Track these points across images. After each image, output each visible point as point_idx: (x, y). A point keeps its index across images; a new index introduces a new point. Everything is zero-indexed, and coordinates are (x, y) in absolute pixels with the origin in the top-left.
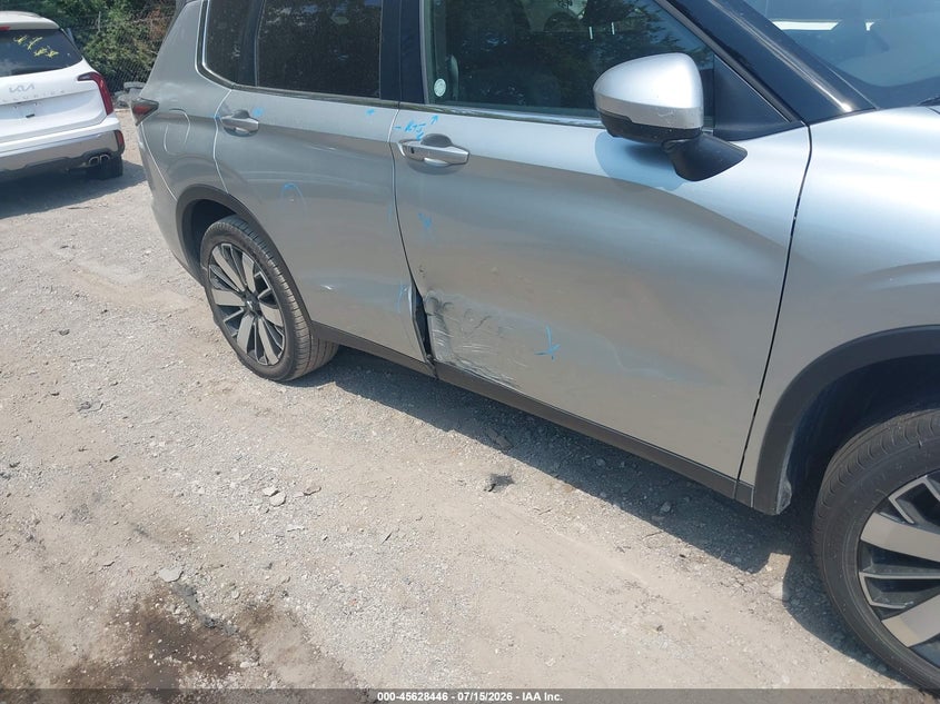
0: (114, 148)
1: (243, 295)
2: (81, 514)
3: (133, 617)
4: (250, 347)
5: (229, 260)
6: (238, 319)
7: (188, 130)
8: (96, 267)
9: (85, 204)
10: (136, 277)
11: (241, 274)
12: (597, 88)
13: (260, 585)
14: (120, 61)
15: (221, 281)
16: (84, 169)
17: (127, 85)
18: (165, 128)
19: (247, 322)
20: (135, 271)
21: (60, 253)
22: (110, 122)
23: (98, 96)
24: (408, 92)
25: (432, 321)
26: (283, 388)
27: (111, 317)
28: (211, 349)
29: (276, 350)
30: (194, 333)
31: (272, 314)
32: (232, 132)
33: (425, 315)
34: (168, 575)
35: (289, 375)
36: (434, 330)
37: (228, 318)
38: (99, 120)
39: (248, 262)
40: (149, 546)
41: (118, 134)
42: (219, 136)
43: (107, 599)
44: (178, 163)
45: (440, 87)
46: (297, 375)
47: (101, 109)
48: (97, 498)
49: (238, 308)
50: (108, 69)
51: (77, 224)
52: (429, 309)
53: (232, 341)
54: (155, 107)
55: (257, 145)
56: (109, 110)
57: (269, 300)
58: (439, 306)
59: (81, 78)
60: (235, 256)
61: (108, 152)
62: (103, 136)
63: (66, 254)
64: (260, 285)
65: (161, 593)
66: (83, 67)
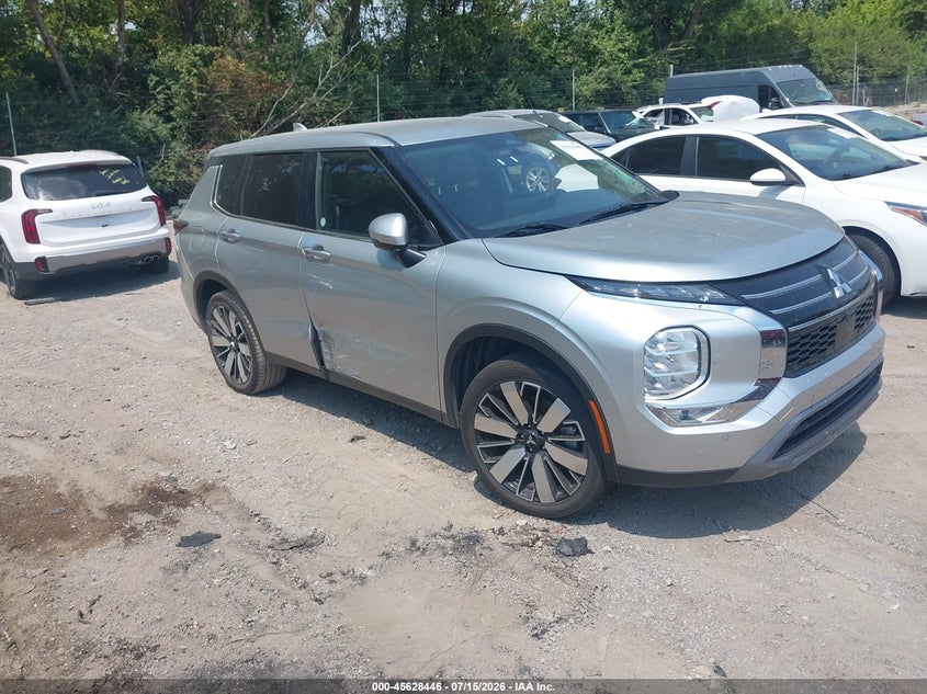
0: (164, 251)
1: (230, 339)
2: (120, 451)
3: (142, 490)
4: (232, 373)
5: (222, 317)
6: (226, 354)
7: (203, 238)
8: (142, 332)
9: (139, 291)
10: (169, 338)
11: (229, 325)
12: (370, 228)
13: (211, 477)
14: (177, 183)
15: (218, 331)
16: (141, 266)
17: (180, 202)
18: (191, 237)
19: (231, 356)
20: (169, 334)
21: (118, 323)
22: (163, 232)
23: (155, 213)
24: (309, 224)
25: (323, 344)
26: (249, 398)
27: (148, 361)
28: (210, 379)
29: (247, 373)
30: (201, 370)
31: (244, 349)
32: (226, 240)
33: (320, 341)
34: (164, 474)
35: (251, 391)
36: (324, 350)
37: (220, 353)
38: (154, 230)
39: (232, 316)
40: (154, 464)
41: (167, 241)
42: (219, 242)
43: (131, 483)
44: (195, 258)
45: (323, 222)
46: (258, 389)
47: (157, 223)
48: (129, 445)
49: (226, 348)
50: (167, 189)
51: (131, 305)
52: (321, 338)
53: (222, 369)
54: (186, 225)
55: (239, 249)
56: (163, 223)
57: (243, 340)
58: (324, 334)
59: (144, 200)
60: (225, 313)
61: (159, 254)
62: (157, 241)
63: (121, 324)
64: (239, 330)
65: (159, 480)
66: (147, 192)
